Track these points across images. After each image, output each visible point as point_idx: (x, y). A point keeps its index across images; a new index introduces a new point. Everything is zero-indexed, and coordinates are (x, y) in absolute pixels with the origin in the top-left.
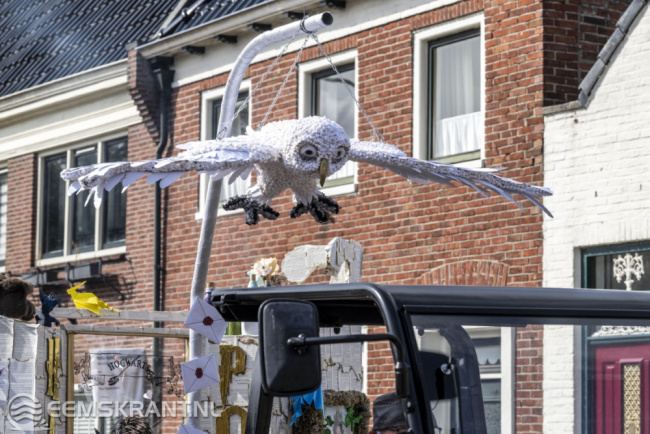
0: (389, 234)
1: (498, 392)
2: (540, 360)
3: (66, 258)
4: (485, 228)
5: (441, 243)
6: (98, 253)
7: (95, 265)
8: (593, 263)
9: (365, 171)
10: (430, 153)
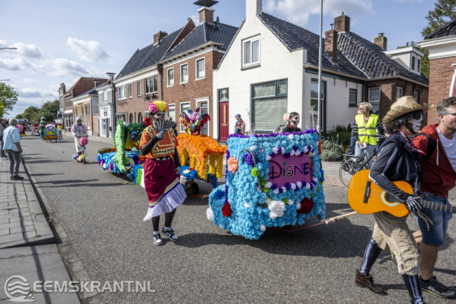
1: (207, 110)
2: (212, 105)
3: (149, 93)
4: (205, 87)
5: (200, 89)
6: (154, 92)
7: (153, 94)
8: (220, 91)
9: (189, 80)
10: (198, 77)
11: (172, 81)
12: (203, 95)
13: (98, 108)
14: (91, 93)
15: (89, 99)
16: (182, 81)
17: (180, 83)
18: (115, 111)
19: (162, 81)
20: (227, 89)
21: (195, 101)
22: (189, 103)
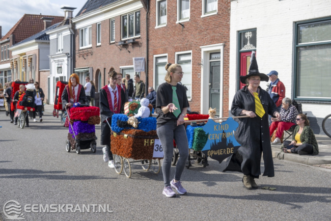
0: (197, 30)
1: (220, 64)
2: (229, 56)
3: (128, 38)
4: (218, 27)
5: (208, 31)
6: (135, 37)
7: (134, 39)
8: (241, 34)
9: (191, 16)
10: (206, 11)
11: (164, 19)
12: (213, 41)
13: (48, 60)
14: (39, 38)
15: (36, 47)
16: (180, 18)
17: (177, 22)
18: (74, 66)
19: (148, 19)
20: (254, 31)
21: (201, 51)
22: (190, 54)
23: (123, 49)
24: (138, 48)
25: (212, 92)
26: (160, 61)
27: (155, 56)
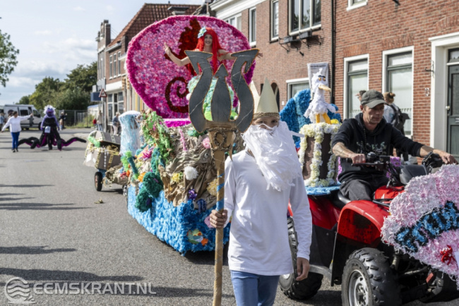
0: (423, 7)
5: (444, 8)
12: (454, 26)
21: (430, 46)
22: (410, 52)
23: (292, 49)
24: (317, 47)
25: (452, 122)
26: (355, 68)
27: (347, 59)
